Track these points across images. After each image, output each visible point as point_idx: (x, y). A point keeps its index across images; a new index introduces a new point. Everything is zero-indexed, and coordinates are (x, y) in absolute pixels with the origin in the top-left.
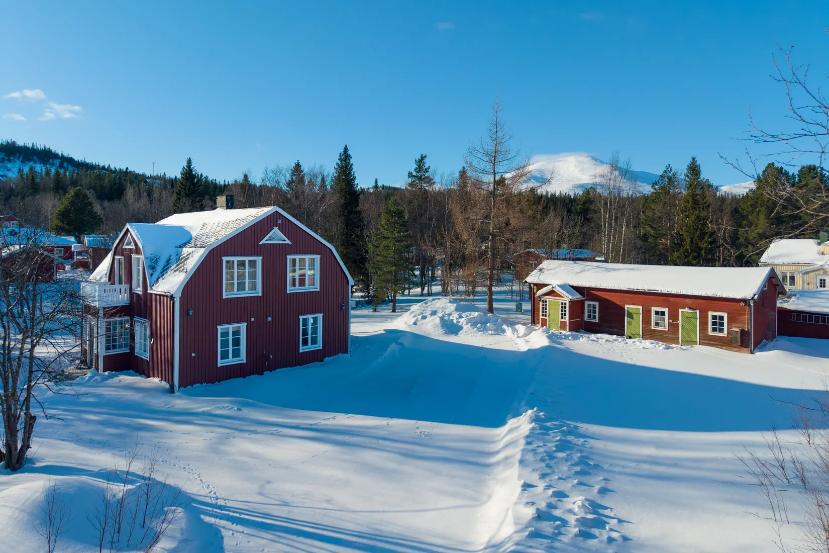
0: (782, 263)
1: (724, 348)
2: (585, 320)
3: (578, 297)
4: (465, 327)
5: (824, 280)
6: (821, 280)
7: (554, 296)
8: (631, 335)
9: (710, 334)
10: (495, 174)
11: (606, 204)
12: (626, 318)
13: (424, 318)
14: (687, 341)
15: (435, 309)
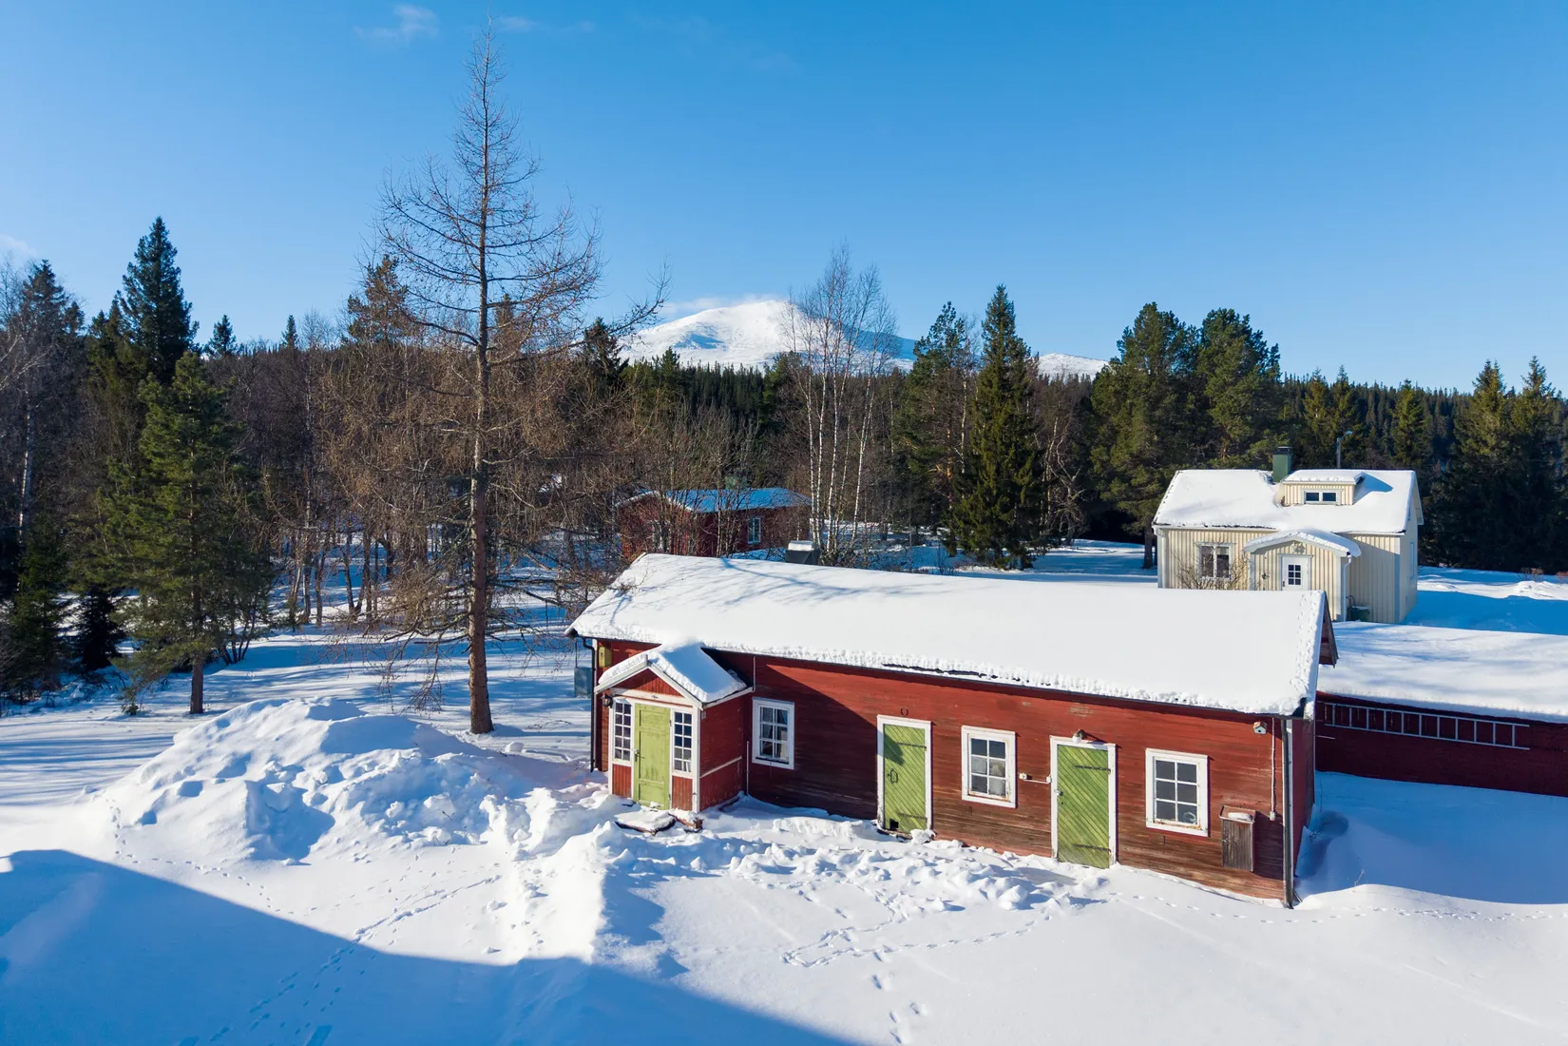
0: (1202, 527)
1: (1197, 874)
2: (754, 761)
3: (729, 687)
4: (341, 818)
5: (1298, 568)
6: (1291, 567)
7: (652, 690)
8: (897, 819)
9: (1150, 824)
10: (484, 282)
11: (819, 387)
12: (880, 759)
13: (192, 790)
14: (1078, 846)
15: (245, 749)
